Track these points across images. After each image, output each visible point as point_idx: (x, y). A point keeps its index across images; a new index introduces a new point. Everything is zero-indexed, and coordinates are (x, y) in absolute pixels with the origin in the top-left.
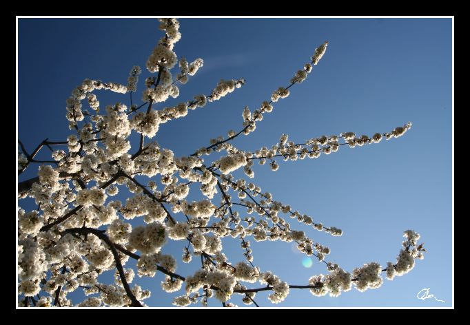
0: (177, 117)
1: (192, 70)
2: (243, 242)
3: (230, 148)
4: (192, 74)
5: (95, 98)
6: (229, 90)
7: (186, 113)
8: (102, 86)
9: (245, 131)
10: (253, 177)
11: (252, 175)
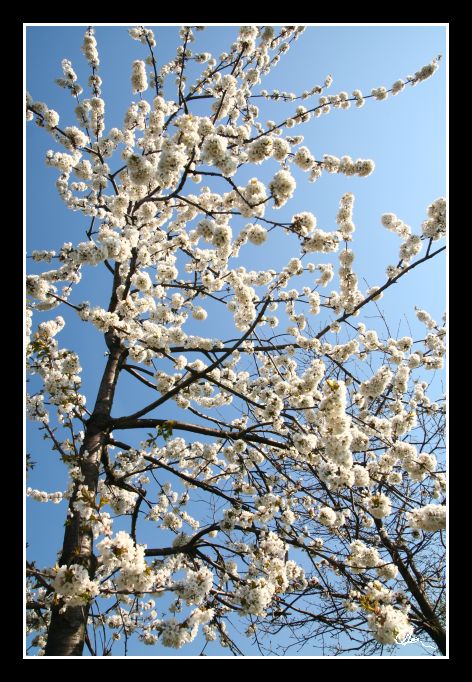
0: (103, 112)
1: (71, 77)
2: (272, 97)
3: (166, 69)
4: (75, 78)
5: (76, 184)
6: (94, 45)
7: (102, 102)
8: (67, 174)
9: (151, 44)
10: (210, 55)
11: (208, 56)
